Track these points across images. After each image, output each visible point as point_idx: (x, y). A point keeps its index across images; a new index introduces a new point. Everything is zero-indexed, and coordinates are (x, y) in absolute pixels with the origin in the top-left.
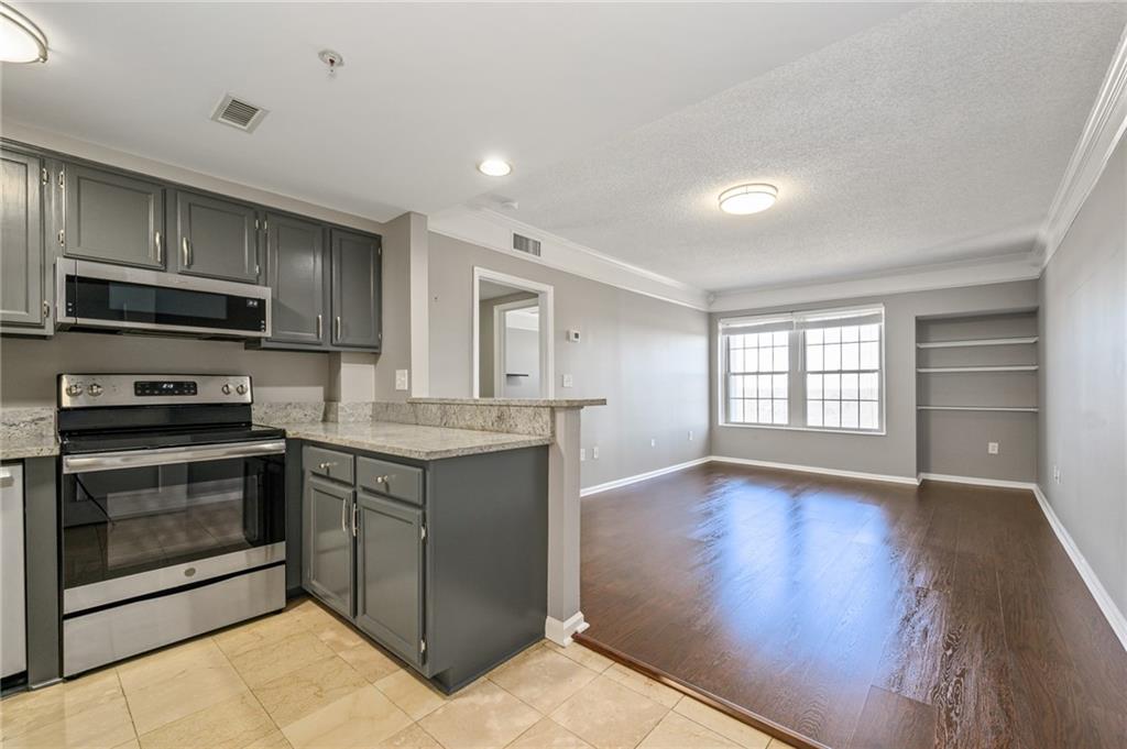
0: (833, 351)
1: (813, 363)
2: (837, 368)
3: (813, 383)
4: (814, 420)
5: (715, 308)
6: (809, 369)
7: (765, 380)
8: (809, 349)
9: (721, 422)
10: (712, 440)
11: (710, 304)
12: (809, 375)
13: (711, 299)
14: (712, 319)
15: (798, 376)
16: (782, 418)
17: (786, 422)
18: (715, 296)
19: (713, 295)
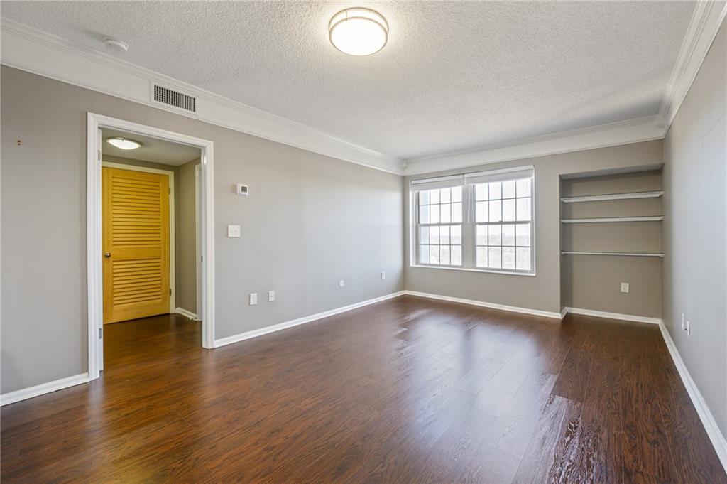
0: (495, 206)
1: (481, 216)
2: (499, 220)
3: (481, 231)
4: (481, 263)
5: (407, 173)
6: (478, 221)
7: (445, 229)
8: (478, 204)
9: (412, 263)
10: (405, 278)
11: (404, 169)
12: (478, 226)
13: (404, 165)
14: (405, 183)
15: (469, 226)
16: (457, 261)
17: (460, 264)
18: (407, 163)
19: (405, 161)
